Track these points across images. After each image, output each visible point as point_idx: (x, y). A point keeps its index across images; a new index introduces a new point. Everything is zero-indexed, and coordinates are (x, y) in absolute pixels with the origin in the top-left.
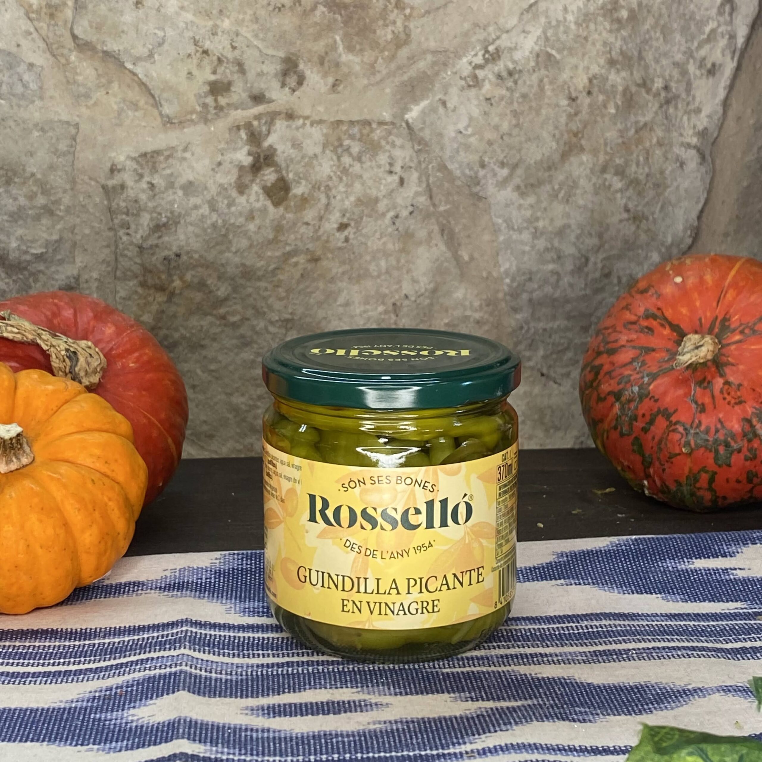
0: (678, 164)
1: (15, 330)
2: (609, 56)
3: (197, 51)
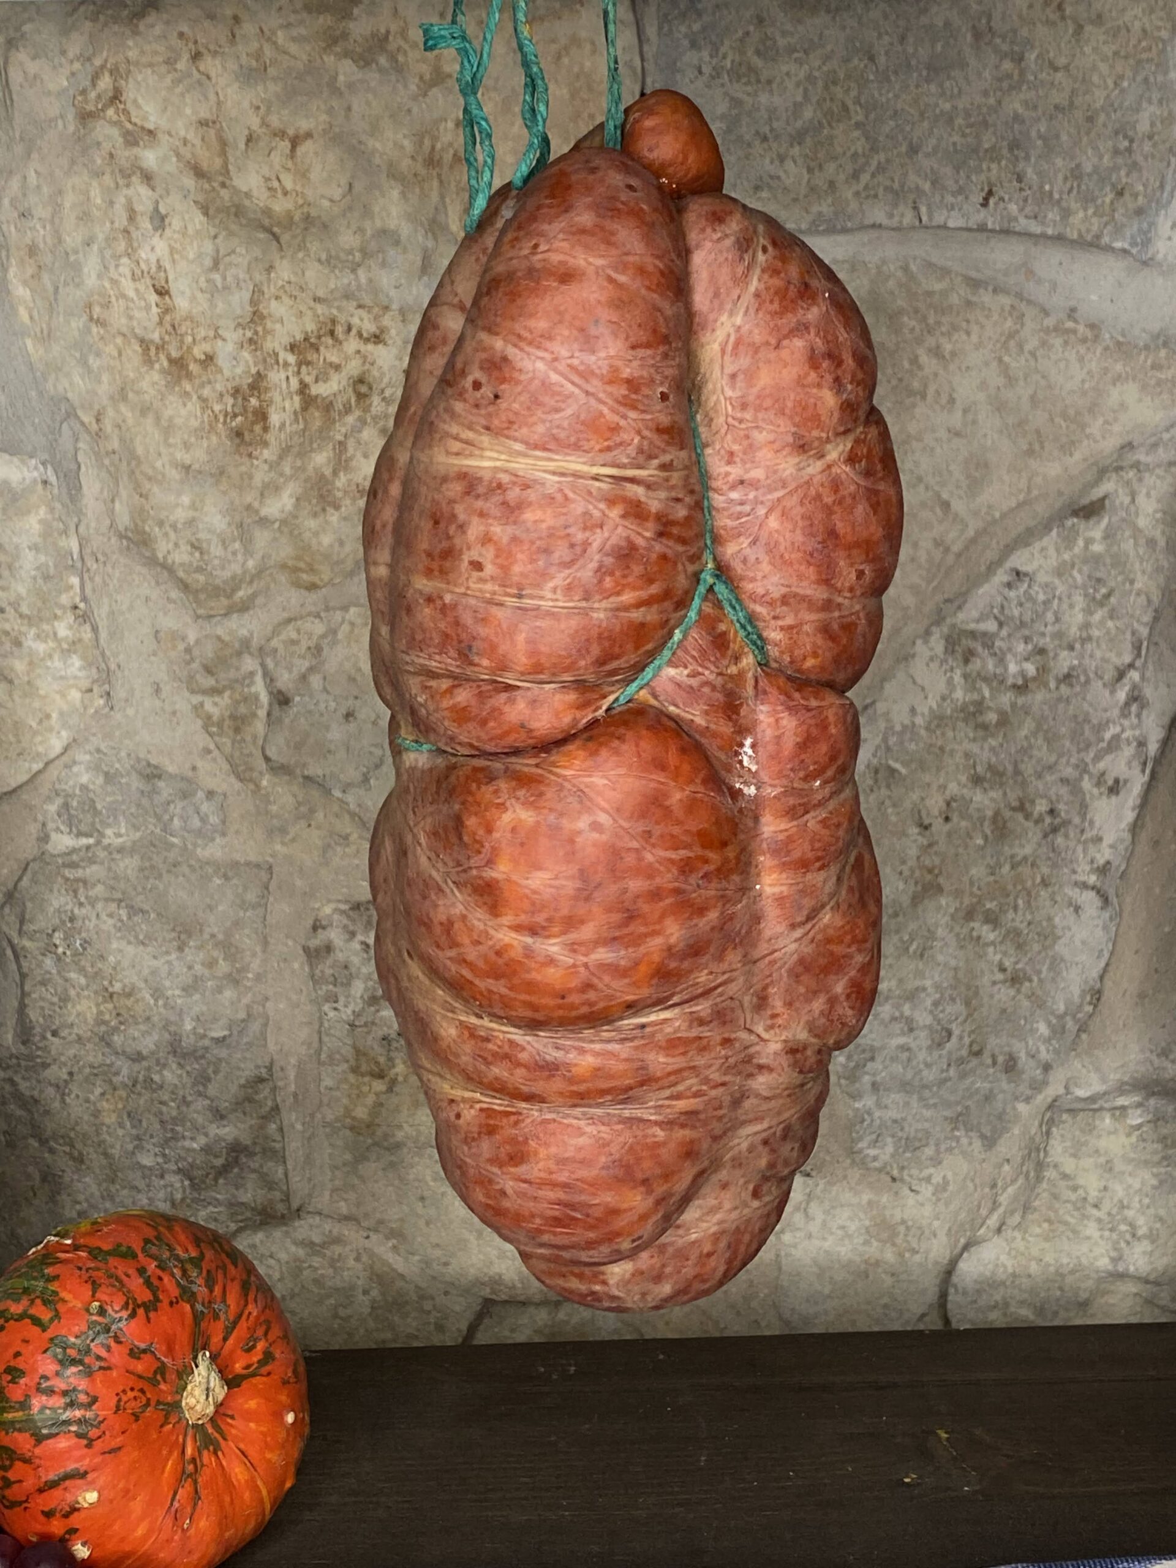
0: (1071, 909)
2: (972, 772)
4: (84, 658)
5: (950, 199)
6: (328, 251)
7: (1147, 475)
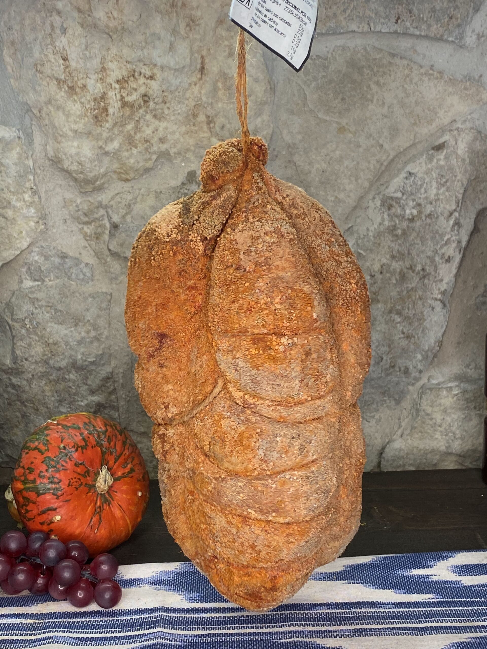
0: (431, 309)
2: (391, 254)
4: (36, 209)
5: (382, 20)
6: (132, 42)
7: (462, 133)
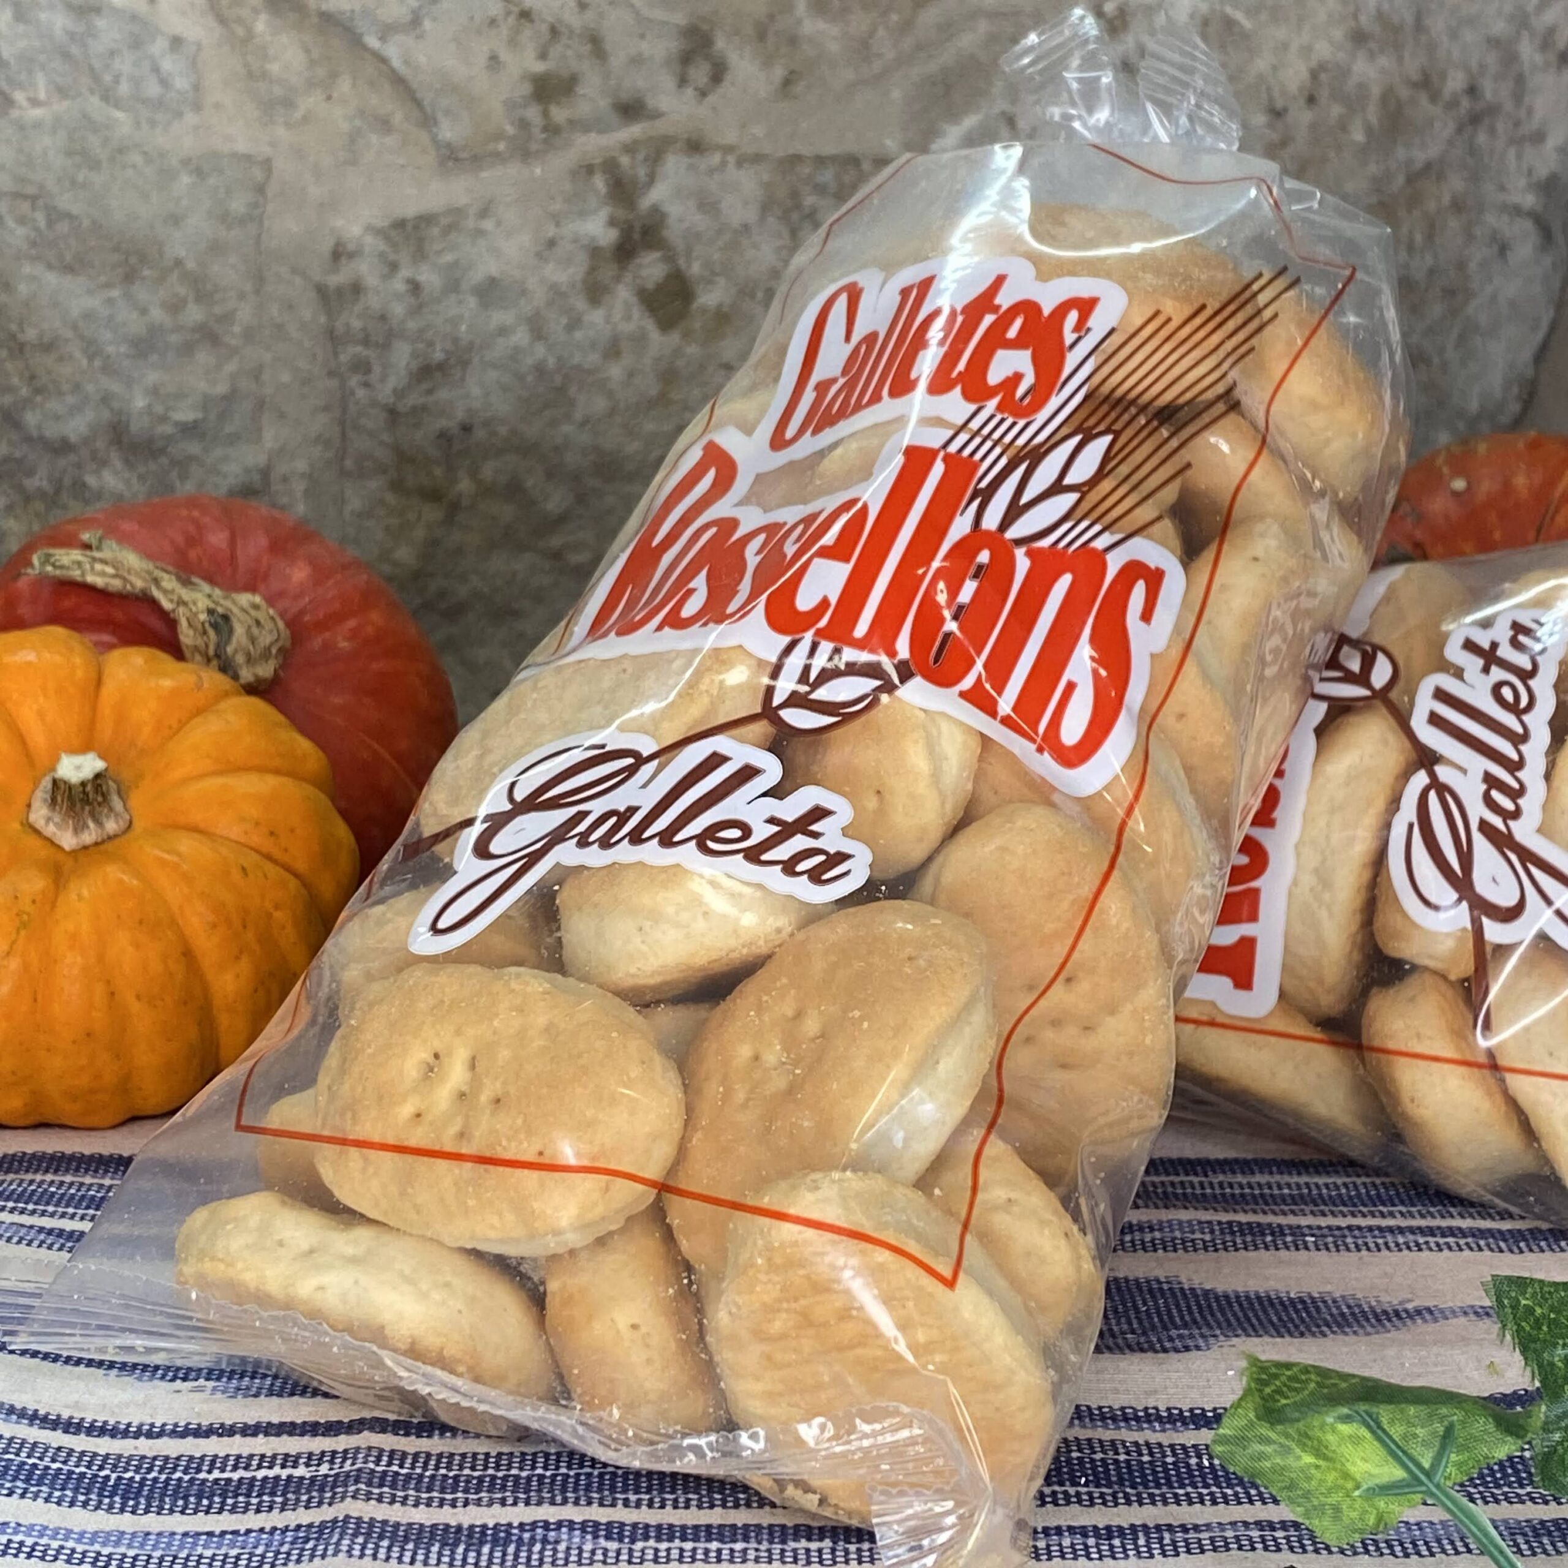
0: (1495, 248)
1: (110, 570)
2: (1353, 24)
3: (509, 13)
